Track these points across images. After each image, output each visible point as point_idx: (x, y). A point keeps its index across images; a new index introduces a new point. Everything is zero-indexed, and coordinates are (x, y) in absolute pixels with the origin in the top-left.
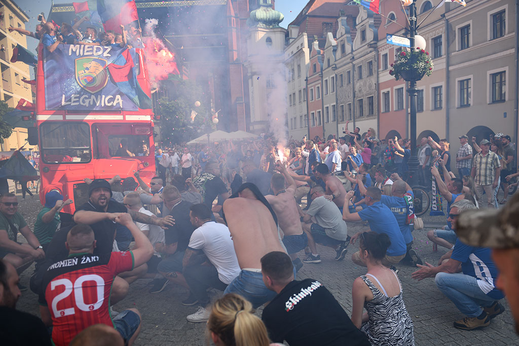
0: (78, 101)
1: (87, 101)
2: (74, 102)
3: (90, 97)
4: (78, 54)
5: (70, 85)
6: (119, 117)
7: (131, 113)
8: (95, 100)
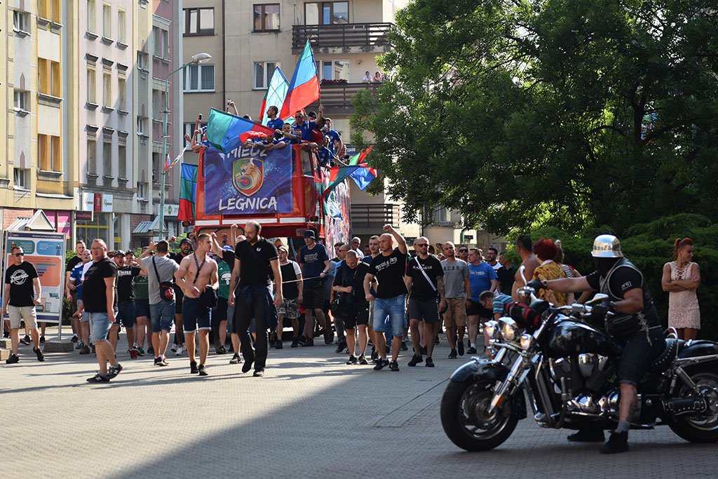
0: (234, 205)
1: (242, 205)
2: (230, 206)
3: (245, 201)
4: (235, 156)
5: (227, 189)
6: (273, 221)
7: (285, 215)
8: (250, 203)
